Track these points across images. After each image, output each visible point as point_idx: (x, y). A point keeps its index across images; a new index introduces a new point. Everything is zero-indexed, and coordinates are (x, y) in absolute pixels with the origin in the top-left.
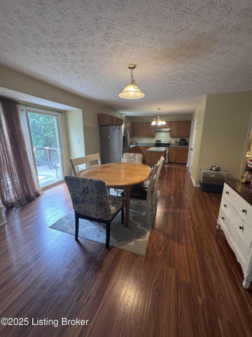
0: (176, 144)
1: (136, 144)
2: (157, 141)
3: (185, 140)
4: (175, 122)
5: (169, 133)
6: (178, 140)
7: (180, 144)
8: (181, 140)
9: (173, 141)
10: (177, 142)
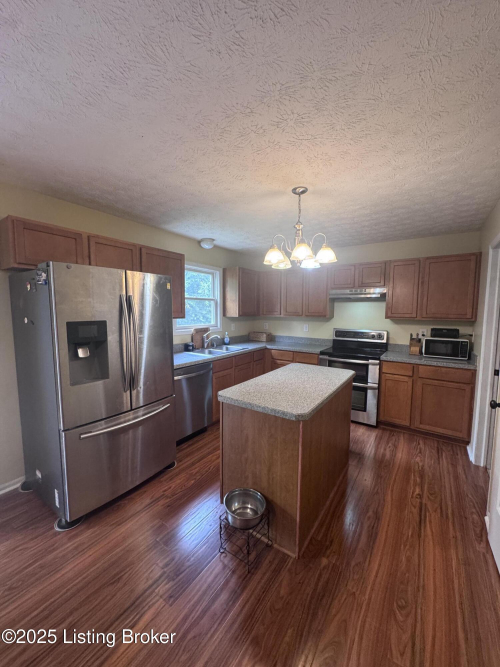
0: (416, 349)
1: (271, 339)
2: (339, 333)
3: (455, 333)
4: (407, 263)
5: (382, 306)
6: (424, 332)
7: (431, 349)
8: (435, 332)
9: (401, 335)
10: (415, 341)
